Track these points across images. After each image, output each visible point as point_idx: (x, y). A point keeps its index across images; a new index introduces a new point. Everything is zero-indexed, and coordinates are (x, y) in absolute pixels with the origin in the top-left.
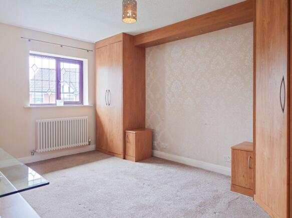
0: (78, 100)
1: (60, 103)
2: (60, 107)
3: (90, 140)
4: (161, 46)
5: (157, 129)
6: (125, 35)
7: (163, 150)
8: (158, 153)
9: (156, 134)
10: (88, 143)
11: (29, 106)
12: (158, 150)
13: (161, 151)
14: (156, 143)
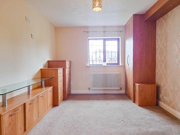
0: (117, 62)
1: (105, 64)
2: (104, 66)
3: (121, 87)
4: (165, 16)
5: (162, 85)
6: (135, 16)
7: (165, 102)
8: (162, 104)
9: (161, 89)
10: (119, 88)
11: (88, 65)
12: (162, 101)
13: (164, 103)
14: (161, 96)
